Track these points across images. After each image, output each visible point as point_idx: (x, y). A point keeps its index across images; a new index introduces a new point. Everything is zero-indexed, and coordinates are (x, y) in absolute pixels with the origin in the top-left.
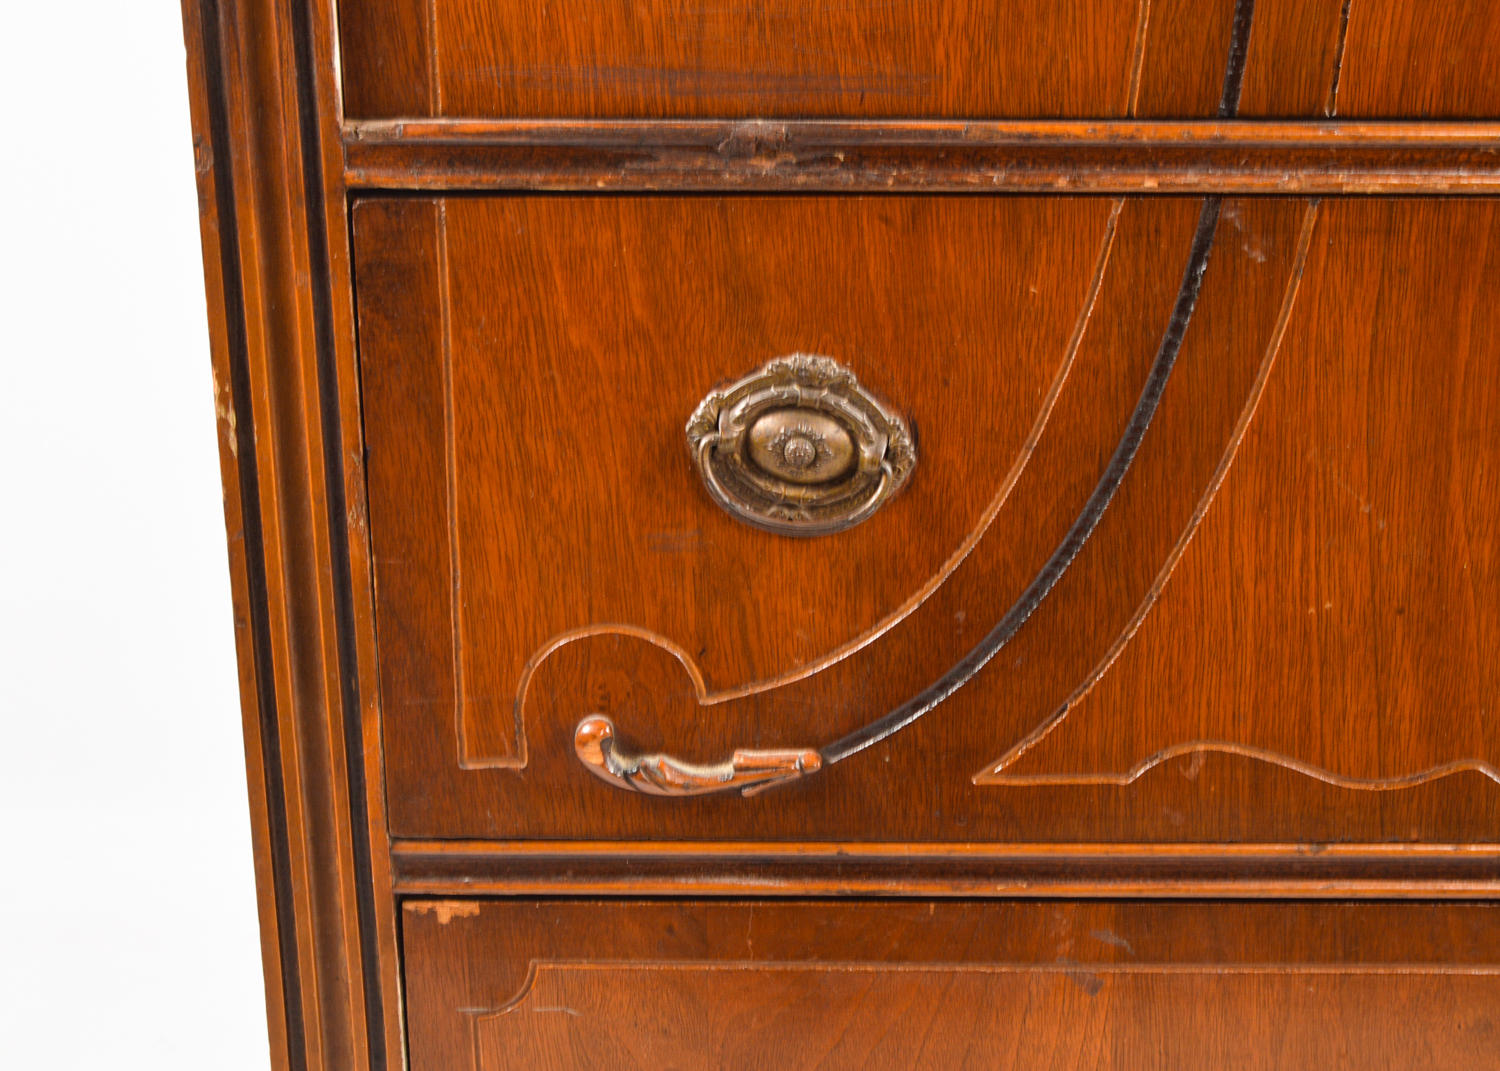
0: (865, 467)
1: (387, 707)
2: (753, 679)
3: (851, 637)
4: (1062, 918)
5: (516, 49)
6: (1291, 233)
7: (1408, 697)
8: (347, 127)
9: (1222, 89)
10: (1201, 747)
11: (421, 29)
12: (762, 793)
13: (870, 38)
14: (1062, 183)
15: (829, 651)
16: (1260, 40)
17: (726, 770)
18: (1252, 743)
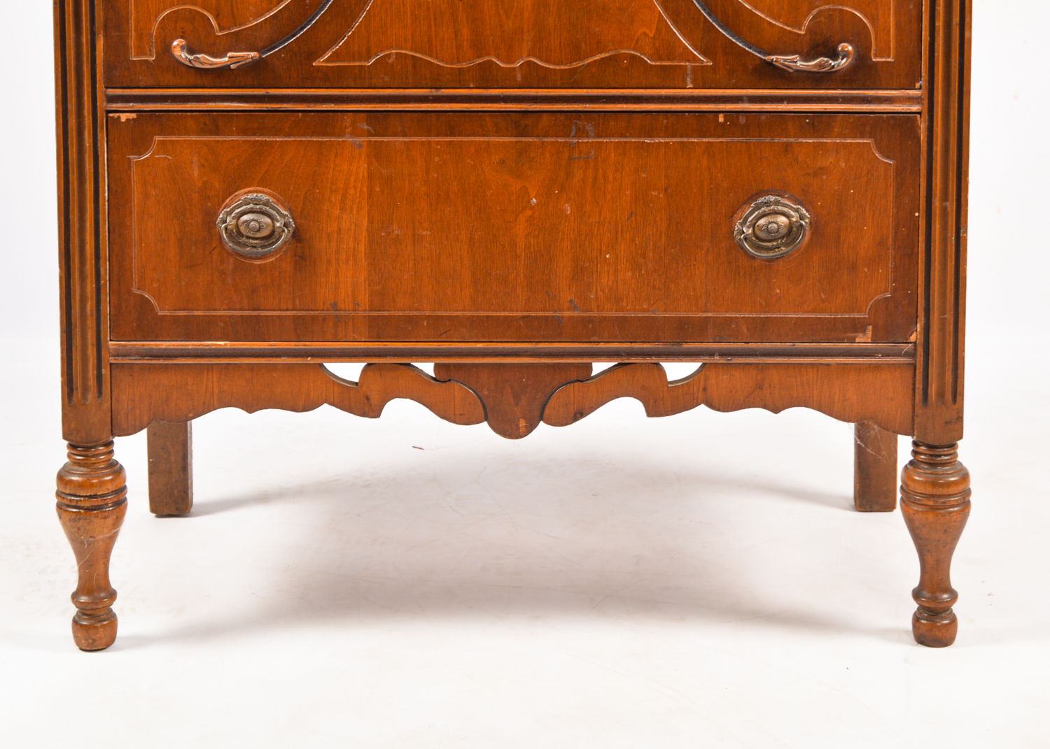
1: (106, 36)
2: (235, 25)
3: (270, 10)
4: (348, 120)
7: (465, 32)
10: (394, 51)
12: (238, 67)
15: (262, 15)
17: (224, 60)
18: (412, 50)
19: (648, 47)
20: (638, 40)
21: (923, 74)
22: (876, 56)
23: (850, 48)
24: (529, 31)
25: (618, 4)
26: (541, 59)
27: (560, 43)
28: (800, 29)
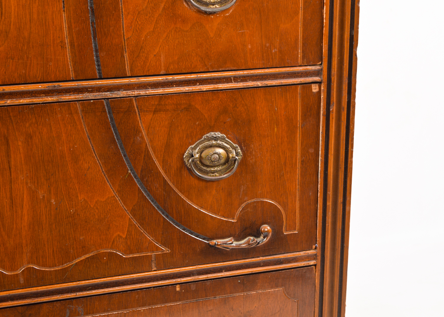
19: (122, 246)
20: (114, 241)
21: (318, 239)
22: (286, 231)
23: (269, 228)
24: (27, 245)
25: (97, 217)
26: (38, 264)
27: (53, 251)
28: (233, 219)
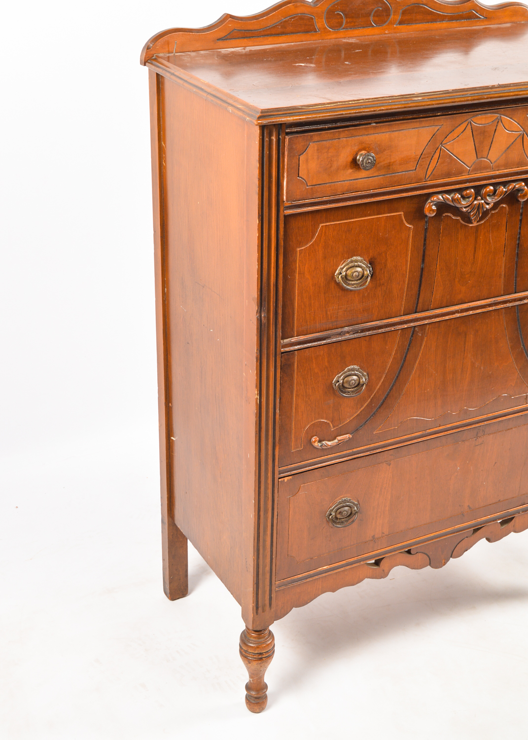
0: (361, 383)
1: (280, 445)
2: (340, 424)
4: (385, 454)
5: (308, 323)
6: (425, 329)
8: (282, 341)
9: (415, 308)
11: (293, 322)
13: (363, 311)
14: (393, 329)
15: (352, 416)
16: (421, 300)
17: (336, 441)
18: (416, 416)
20: (508, 389)
27: (477, 398)
